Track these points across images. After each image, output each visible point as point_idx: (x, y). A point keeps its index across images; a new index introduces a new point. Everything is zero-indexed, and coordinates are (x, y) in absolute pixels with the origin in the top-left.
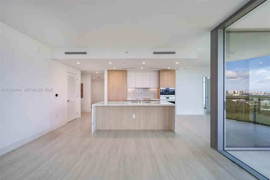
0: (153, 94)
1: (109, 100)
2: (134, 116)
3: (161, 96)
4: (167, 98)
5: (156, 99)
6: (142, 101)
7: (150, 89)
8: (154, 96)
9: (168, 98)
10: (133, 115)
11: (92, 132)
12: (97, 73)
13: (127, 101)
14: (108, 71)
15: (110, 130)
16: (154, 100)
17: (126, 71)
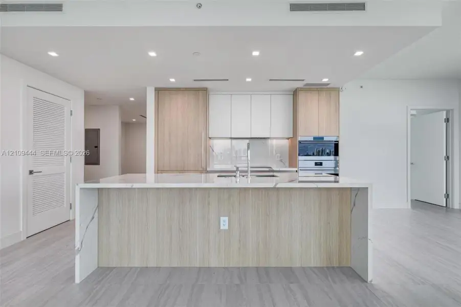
0: (279, 155)
1: (159, 170)
2: (224, 223)
3: (301, 158)
4: (316, 164)
5: (285, 167)
6: (252, 172)
7: (269, 141)
8: (279, 159)
9: (321, 164)
10: (222, 218)
11: (77, 281)
12: (132, 99)
13: (208, 172)
14: (158, 90)
15: (144, 270)
16: (281, 169)
17: (205, 90)
